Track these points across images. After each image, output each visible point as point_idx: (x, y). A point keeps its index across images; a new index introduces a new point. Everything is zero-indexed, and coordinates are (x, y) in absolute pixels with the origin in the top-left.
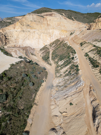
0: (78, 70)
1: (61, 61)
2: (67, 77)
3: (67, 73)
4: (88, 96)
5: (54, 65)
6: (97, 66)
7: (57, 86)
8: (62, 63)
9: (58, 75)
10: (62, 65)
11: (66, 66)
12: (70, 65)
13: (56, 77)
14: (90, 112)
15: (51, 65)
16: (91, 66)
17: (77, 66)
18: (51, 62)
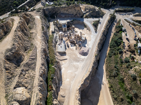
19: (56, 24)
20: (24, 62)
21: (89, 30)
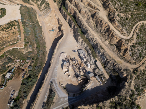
0: (49, 5)
1: (38, 1)
2: (46, 9)
3: (45, 7)
4: (54, 13)
5: (35, 5)
6: (56, 2)
7: (43, 14)
8: (40, 3)
9: (41, 10)
10: (40, 4)
11: (43, 4)
12: (45, 3)
13: (40, 11)
14: (55, 16)
15: (33, 5)
16: (54, 2)
17: (48, 3)
18: (33, 3)
19: (101, 76)
20: (91, 18)
21: (60, 83)
